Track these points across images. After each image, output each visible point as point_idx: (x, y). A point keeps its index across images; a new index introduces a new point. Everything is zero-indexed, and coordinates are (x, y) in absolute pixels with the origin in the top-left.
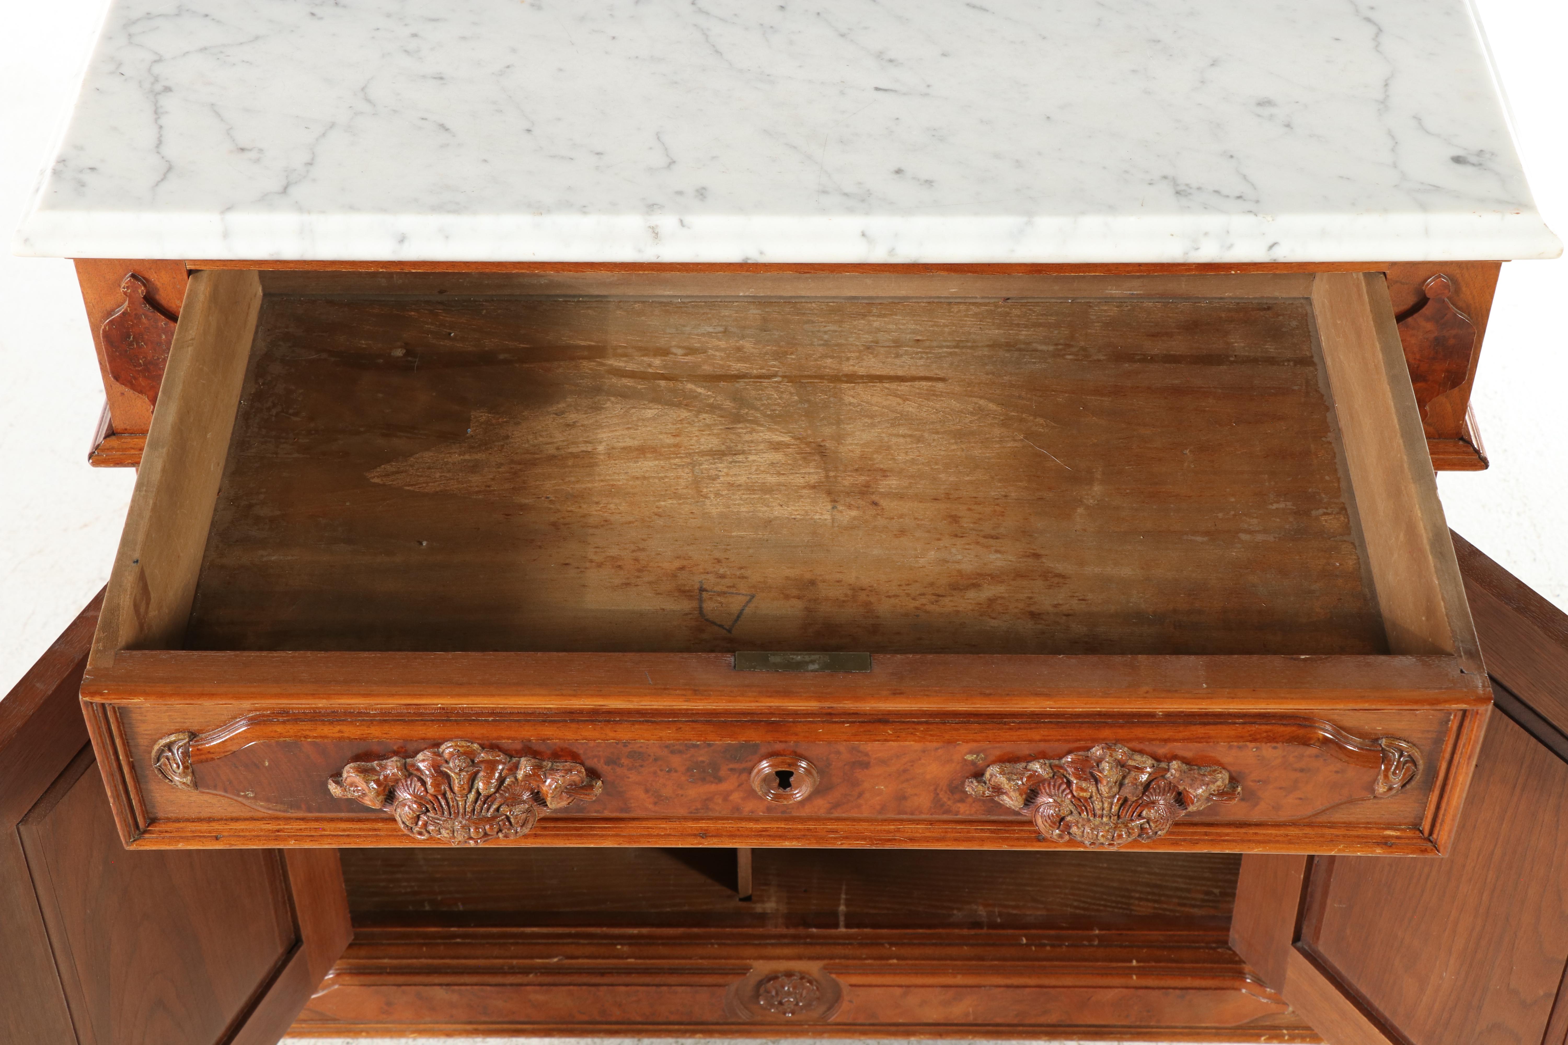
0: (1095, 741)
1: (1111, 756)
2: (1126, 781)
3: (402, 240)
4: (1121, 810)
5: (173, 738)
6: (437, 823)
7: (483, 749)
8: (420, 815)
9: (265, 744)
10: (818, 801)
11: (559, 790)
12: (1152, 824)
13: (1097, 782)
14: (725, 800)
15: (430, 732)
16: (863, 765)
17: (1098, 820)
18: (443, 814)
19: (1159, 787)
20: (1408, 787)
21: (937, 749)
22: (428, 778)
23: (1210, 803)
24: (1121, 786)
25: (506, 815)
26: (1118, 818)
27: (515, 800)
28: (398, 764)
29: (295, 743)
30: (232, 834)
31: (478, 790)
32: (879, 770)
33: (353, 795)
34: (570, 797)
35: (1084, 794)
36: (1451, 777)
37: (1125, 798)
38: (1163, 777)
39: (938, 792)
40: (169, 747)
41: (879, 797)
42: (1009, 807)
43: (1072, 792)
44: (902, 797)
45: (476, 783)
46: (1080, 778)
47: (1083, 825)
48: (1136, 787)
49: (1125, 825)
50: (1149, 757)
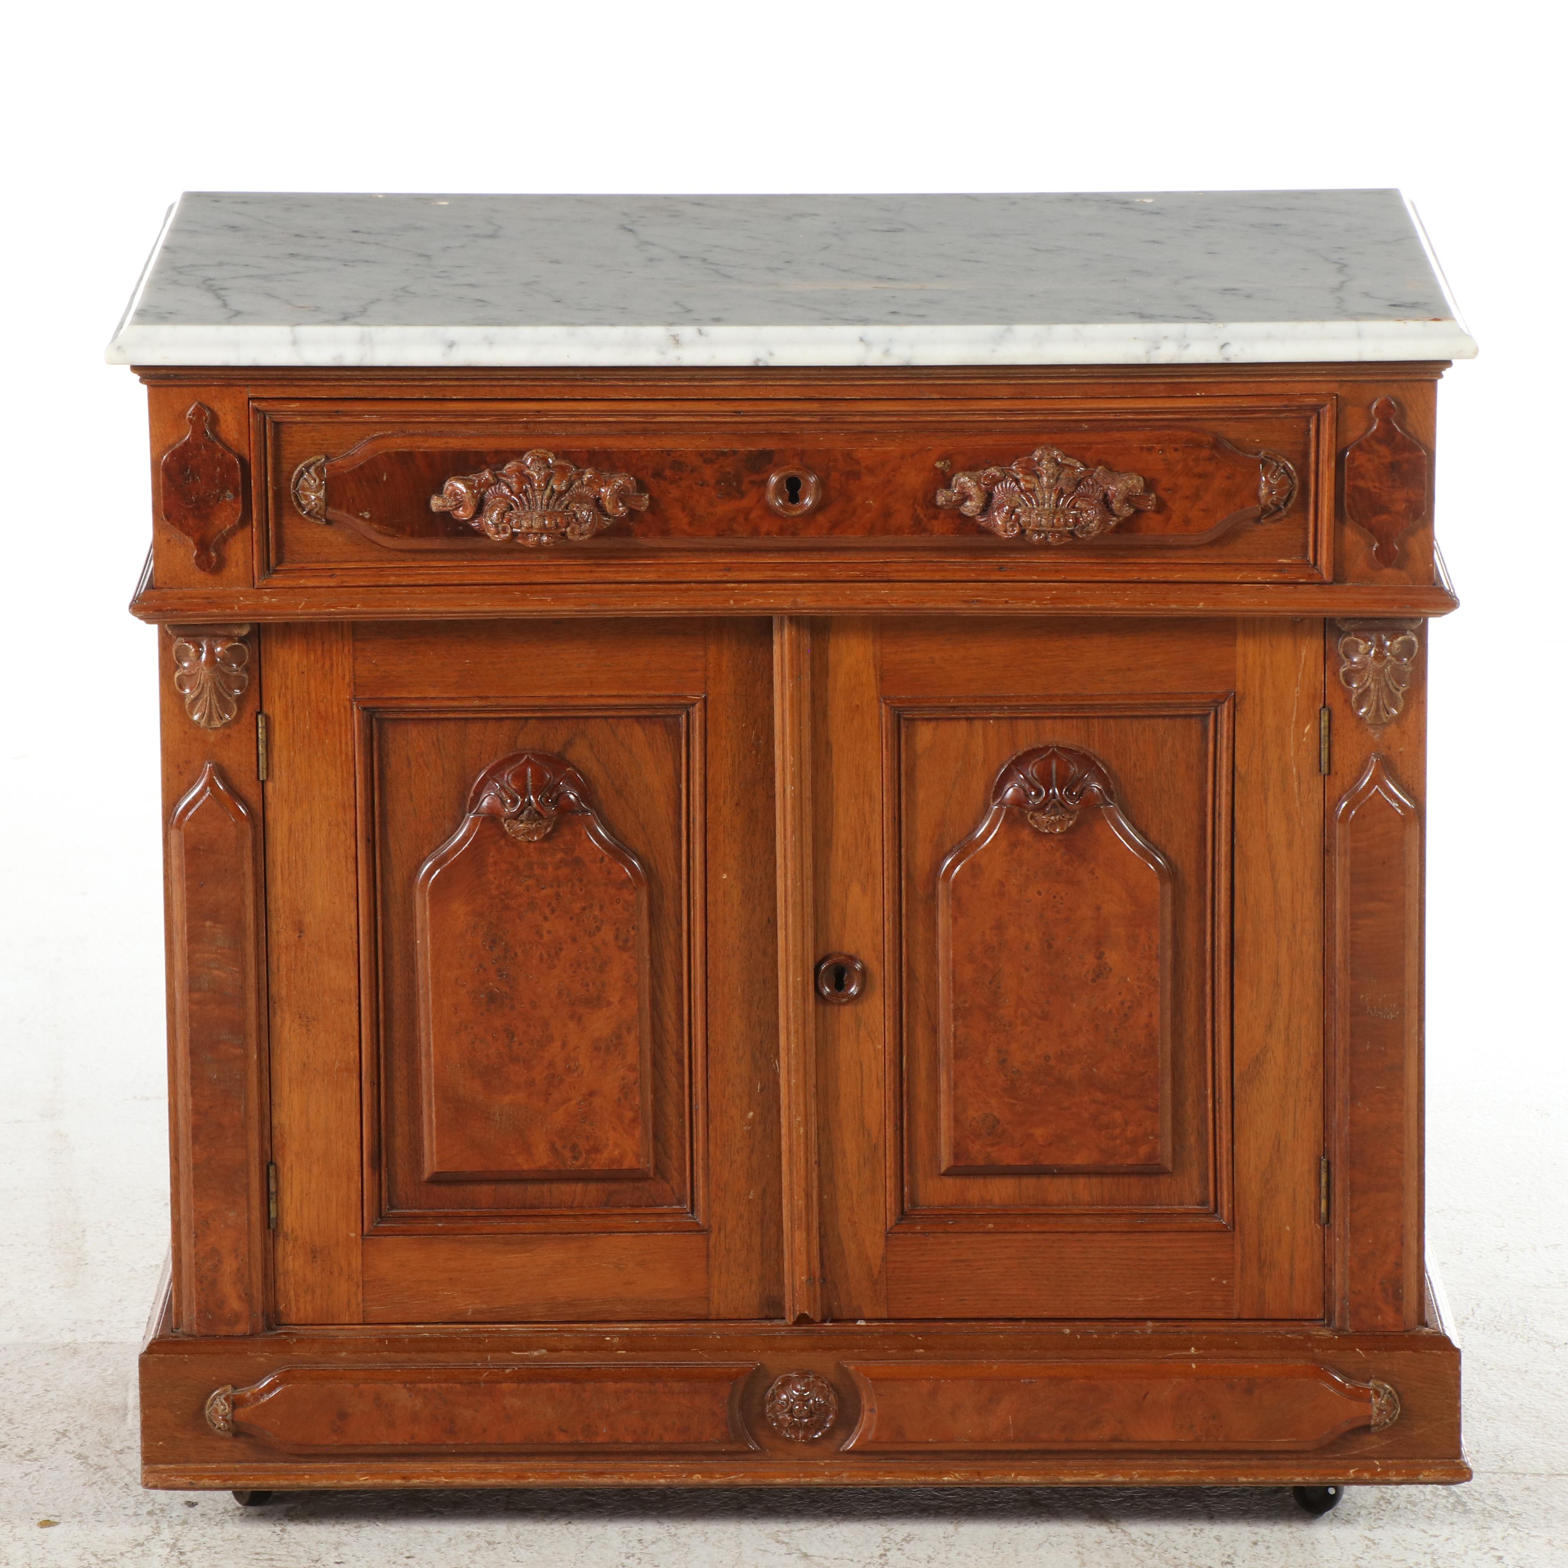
0: (1036, 445)
1: (1048, 455)
2: (1062, 475)
3: (451, 345)
4: (1058, 499)
5: (312, 459)
6: (519, 516)
7: (557, 456)
8: (506, 511)
9: (386, 454)
10: (820, 518)
11: (616, 496)
12: (1084, 515)
13: (1039, 477)
14: (746, 519)
15: (517, 444)
16: (855, 475)
17: (1041, 507)
18: (524, 509)
19: (1088, 484)
20: (1289, 505)
21: (913, 455)
22: (513, 482)
23: (1132, 511)
24: (1057, 479)
25: (573, 511)
26: (1057, 506)
27: (581, 499)
28: (490, 473)
29: (410, 453)
30: (344, 572)
31: (552, 488)
32: (868, 480)
33: (451, 506)
34: (624, 505)
35: (1029, 486)
36: (1320, 490)
37: (1061, 489)
38: (1091, 476)
39: (916, 506)
40: (307, 468)
41: (868, 515)
42: (973, 517)
43: (1020, 488)
44: (887, 514)
45: (551, 483)
46: (1025, 474)
47: (1030, 513)
48: (1069, 481)
49: (1063, 512)
50: (1079, 460)
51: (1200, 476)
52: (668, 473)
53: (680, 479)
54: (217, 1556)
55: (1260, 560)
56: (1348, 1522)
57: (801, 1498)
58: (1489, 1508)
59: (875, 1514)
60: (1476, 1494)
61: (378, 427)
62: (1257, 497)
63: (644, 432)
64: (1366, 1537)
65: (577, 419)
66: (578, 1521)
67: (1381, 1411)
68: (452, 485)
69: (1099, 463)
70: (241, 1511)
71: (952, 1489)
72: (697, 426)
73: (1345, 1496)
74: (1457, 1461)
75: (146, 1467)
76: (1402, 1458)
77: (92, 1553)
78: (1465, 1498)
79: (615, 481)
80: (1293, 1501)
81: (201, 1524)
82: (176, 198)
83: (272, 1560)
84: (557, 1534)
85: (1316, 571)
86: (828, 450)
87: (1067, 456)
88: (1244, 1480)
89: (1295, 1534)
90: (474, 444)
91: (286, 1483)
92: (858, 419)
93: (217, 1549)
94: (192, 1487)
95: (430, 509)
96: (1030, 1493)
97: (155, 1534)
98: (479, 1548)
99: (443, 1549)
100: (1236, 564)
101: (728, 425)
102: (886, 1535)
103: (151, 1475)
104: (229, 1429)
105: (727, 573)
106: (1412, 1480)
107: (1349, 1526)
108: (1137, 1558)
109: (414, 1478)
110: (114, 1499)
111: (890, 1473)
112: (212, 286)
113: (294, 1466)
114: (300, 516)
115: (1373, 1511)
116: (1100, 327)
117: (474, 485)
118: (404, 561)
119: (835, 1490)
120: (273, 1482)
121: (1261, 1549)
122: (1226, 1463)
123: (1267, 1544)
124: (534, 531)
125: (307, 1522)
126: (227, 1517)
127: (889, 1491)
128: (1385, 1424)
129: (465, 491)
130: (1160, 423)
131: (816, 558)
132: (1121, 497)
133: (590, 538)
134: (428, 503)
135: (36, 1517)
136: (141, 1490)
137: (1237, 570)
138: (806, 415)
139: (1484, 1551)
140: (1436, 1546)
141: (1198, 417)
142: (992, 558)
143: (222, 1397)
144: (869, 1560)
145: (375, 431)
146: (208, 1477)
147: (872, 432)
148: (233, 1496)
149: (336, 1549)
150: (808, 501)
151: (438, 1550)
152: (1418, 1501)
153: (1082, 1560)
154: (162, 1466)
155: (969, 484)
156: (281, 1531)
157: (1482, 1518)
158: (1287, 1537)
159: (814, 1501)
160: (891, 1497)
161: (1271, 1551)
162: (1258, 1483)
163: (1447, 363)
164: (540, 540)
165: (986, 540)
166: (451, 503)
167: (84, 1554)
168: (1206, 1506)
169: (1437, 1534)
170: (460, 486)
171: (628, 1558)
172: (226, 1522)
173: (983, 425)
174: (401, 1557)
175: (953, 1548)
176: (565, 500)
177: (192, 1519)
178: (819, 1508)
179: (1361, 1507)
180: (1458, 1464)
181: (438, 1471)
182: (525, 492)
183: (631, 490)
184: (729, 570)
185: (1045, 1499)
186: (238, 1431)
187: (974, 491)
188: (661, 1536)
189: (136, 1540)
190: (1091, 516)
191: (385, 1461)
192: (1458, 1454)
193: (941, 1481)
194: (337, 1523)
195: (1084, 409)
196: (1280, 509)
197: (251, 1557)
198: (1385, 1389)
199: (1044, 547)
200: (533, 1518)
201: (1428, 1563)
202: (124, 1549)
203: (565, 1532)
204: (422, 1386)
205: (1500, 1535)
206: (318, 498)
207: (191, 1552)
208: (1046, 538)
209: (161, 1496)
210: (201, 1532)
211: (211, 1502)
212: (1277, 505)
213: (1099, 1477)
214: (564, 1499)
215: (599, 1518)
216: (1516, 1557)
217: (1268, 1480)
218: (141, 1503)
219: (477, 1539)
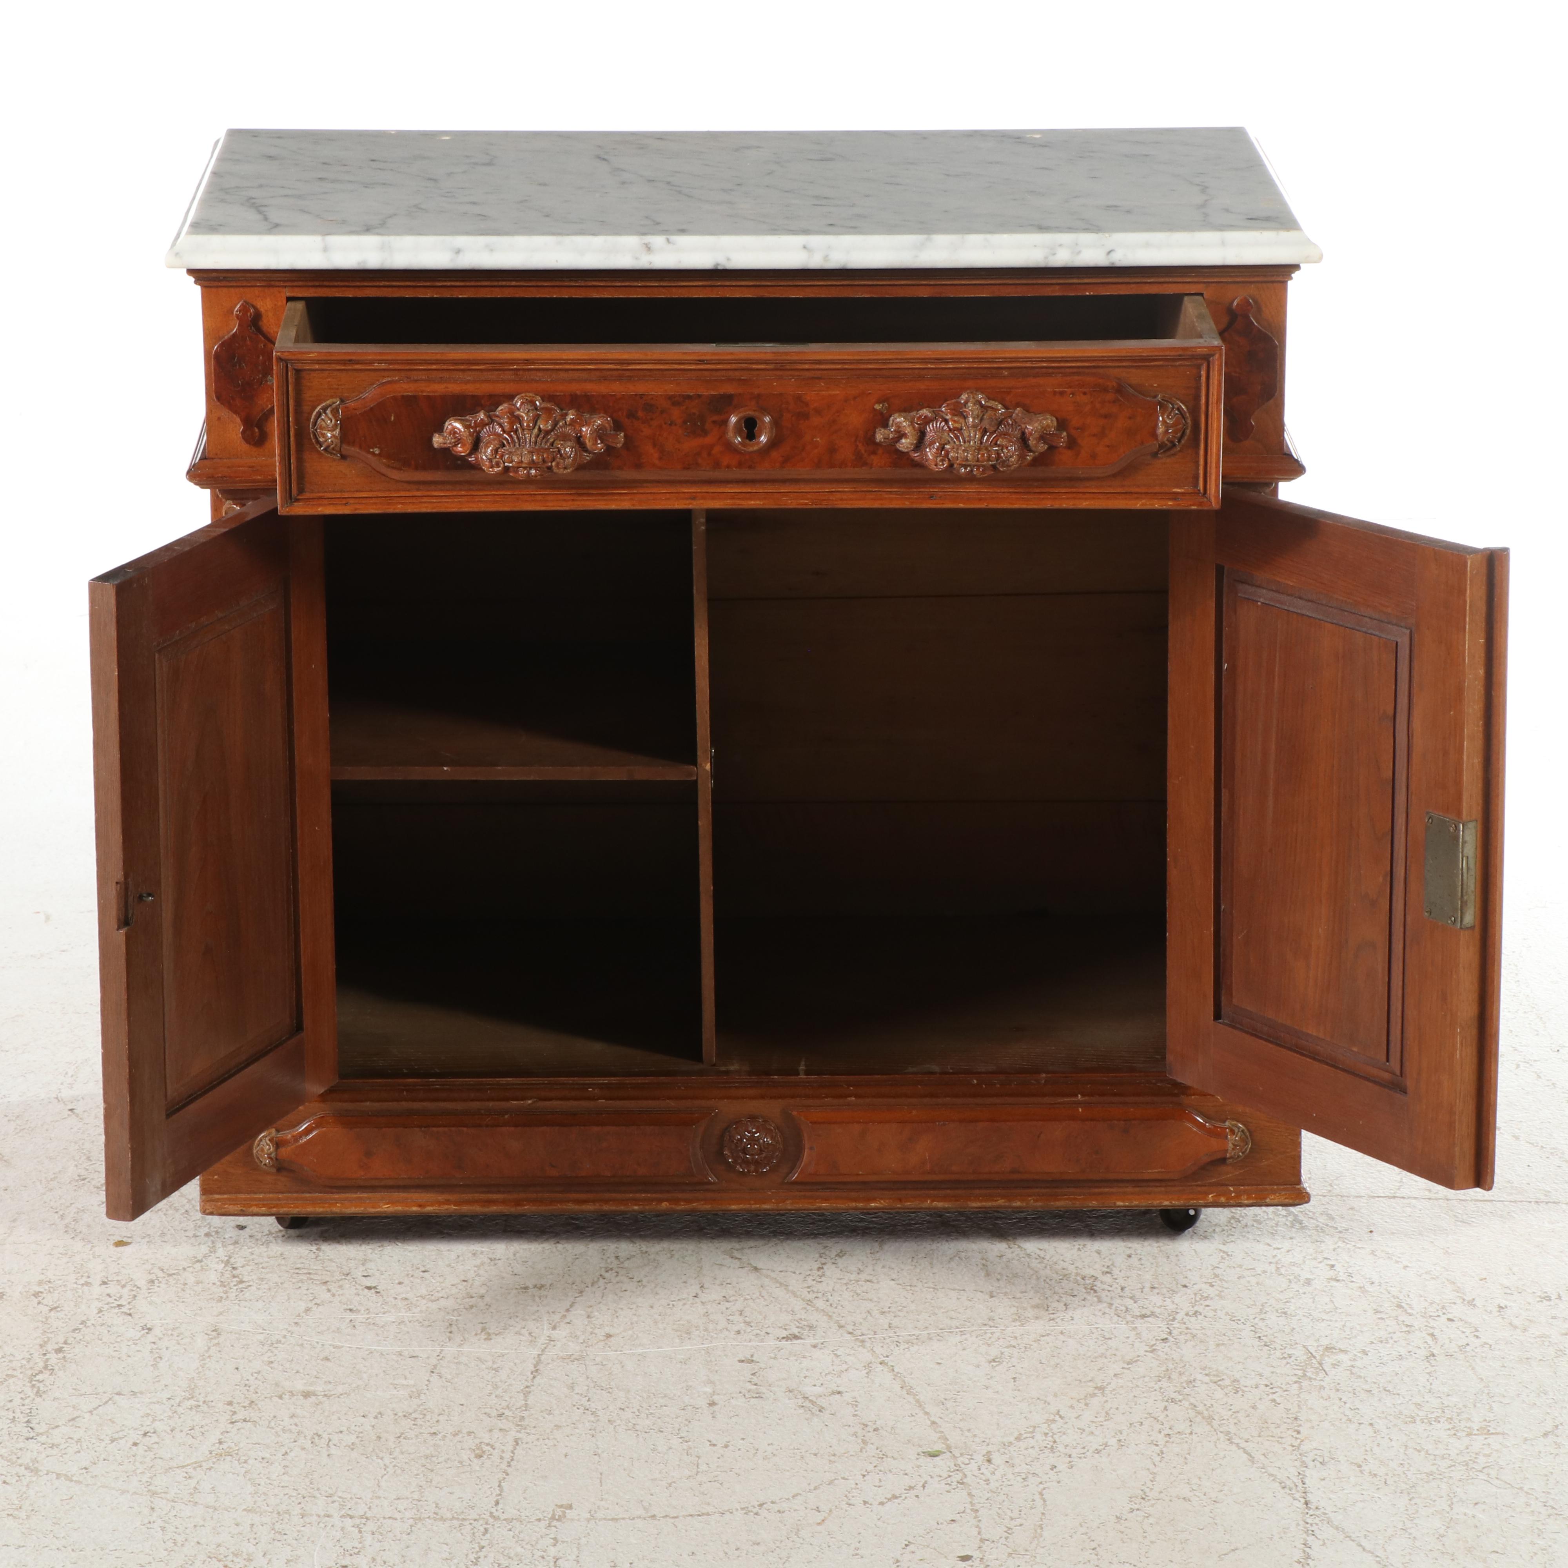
0: (963, 389)
1: (973, 398)
2: (985, 417)
3: (458, 251)
4: (982, 437)
5: (328, 402)
6: (511, 452)
7: (543, 400)
8: (499, 448)
9: (394, 398)
10: (774, 454)
11: (595, 434)
12: (1005, 450)
13: (965, 418)
14: (709, 454)
15: (507, 388)
16: (805, 416)
17: (967, 444)
18: (515, 446)
19: (1008, 424)
20: (1183, 442)
21: (855, 398)
22: (505, 422)
23: (1046, 447)
24: (981, 420)
25: (558, 448)
26: (981, 443)
27: (565, 437)
28: (485, 414)
29: (414, 397)
30: (357, 501)
31: (539, 427)
32: (816, 420)
33: (450, 443)
34: (602, 442)
35: (957, 425)
36: (1209, 428)
37: (985, 428)
38: (1010, 417)
39: (858, 443)
40: (325, 409)
41: (816, 451)
42: (908, 453)
43: (949, 427)
44: (832, 450)
45: (538, 423)
46: (953, 415)
47: (957, 449)
48: (992, 421)
49: (986, 449)
50: (1000, 403)
51: (1106, 416)
52: (640, 414)
53: (652, 419)
54: (263, 1270)
55: (1157, 489)
56: (1206, 1237)
57: (750, 1221)
58: (1321, 1225)
59: (812, 1234)
60: (1310, 1214)
61: (386, 373)
62: (1154, 435)
63: (620, 378)
64: (1221, 1250)
65: (561, 367)
66: (565, 1241)
67: (1235, 1146)
68: (450, 424)
69: (1018, 405)
70: (283, 1233)
71: (876, 1213)
72: (665, 373)
73: (1202, 1217)
74: (1297, 1187)
75: (204, 1197)
76: (1253, 1185)
77: (159, 1268)
78: (1301, 1217)
79: (595, 421)
80: (1159, 1220)
81: (250, 1244)
82: (222, 135)
83: (310, 1274)
84: (547, 1252)
85: (1205, 499)
86: (781, 394)
87: (989, 399)
88: (1121, 1204)
89: (1162, 1248)
90: (470, 389)
91: (321, 1210)
92: (807, 366)
93: (264, 1265)
94: (242, 1214)
95: (432, 445)
96: (940, 1216)
97: (211, 1252)
98: (482, 1264)
99: (453, 1265)
100: (1136, 493)
101: (693, 372)
102: (822, 1251)
103: (208, 1204)
104: (273, 1166)
105: (693, 501)
106: (1260, 1202)
107: (1207, 1241)
108: (1032, 1269)
109: (428, 1206)
110: (177, 1223)
111: (826, 1200)
112: (254, 203)
113: (328, 1196)
114: (318, 452)
115: (1226, 1228)
116: (1005, 236)
117: (471, 425)
118: (408, 491)
119: (779, 1214)
120: (310, 1209)
121: (1134, 1260)
122: (1106, 1190)
123: (1139, 1257)
124: (524, 465)
125: (338, 1242)
126: (271, 1238)
127: (823, 1215)
128: (1239, 1156)
129: (463, 430)
130: (1071, 370)
131: (770, 488)
132: (1037, 435)
133: (573, 471)
134: (430, 440)
135: (111, 1238)
136: (199, 1215)
137: (1137, 498)
138: (761, 364)
139: (1319, 1260)
140: (1279, 1256)
141: (1104, 364)
142: (923, 488)
143: (267, 1139)
144: (809, 1273)
145: (384, 377)
146: (256, 1205)
147: (819, 378)
148: (276, 1221)
149: (363, 1264)
150: (763, 439)
151: (449, 1265)
152: (1262, 1219)
153: (987, 1271)
154: (217, 1196)
155: (904, 424)
156: (317, 1249)
157: (1316, 1233)
158: (1156, 1250)
159: (761, 1224)
160: (825, 1220)
161: (1143, 1262)
162: (1132, 1206)
163: (1296, 267)
164: (528, 473)
165: (918, 473)
166: (450, 440)
167: (152, 1269)
168: (1087, 1226)
169: (1280, 1246)
170: (458, 425)
171: (607, 1271)
172: (271, 1242)
173: (916, 371)
174: (417, 1271)
175: (878, 1262)
176: (551, 438)
177: (242, 1240)
178: (766, 1229)
179: (1216, 1225)
180: (1299, 1189)
181: (448, 1200)
182: (516, 431)
183: (609, 429)
184: (694, 498)
185: (954, 1220)
186: (281, 1167)
187: (908, 430)
188: (634, 1253)
189: (196, 1258)
190: (1011, 450)
191: (404, 1192)
192: (1299, 1182)
193: (869, 1207)
194: (363, 1243)
195: (1004, 358)
196: (1174, 445)
197: (292, 1271)
198: (1239, 1128)
199: (970, 479)
200: (527, 1238)
201: (1273, 1271)
202: (185, 1264)
203: (554, 1250)
204: (435, 1129)
205: (1332, 1247)
206: (333, 436)
207: (242, 1267)
208: (972, 471)
209: (216, 1220)
210: (250, 1250)
211: (257, 1226)
212: (1172, 442)
213: (1001, 1202)
214: (552, 1222)
215: (582, 1238)
216: (1346, 1265)
217: (1141, 1204)
218: (200, 1227)
219: (481, 1256)
